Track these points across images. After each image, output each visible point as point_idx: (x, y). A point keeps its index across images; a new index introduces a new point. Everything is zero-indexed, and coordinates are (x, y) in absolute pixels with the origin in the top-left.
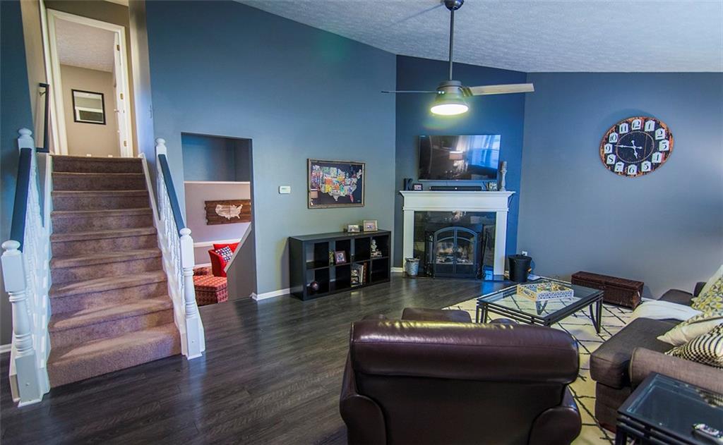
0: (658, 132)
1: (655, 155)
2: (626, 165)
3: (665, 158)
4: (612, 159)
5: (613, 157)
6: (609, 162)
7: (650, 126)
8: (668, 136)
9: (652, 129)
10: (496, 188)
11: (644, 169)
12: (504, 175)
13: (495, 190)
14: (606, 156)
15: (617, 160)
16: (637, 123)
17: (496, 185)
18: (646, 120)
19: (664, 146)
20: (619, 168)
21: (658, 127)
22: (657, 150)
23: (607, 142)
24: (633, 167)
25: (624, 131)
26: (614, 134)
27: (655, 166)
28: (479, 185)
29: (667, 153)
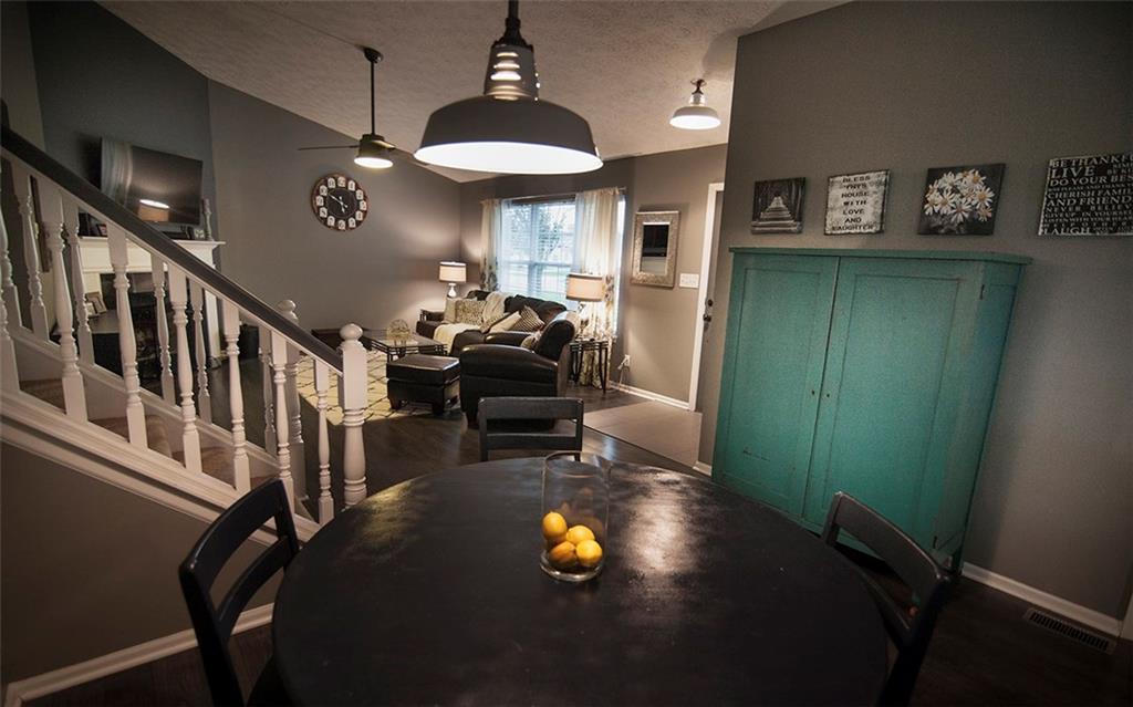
0: (358, 192)
1: (358, 213)
2: (336, 221)
3: (364, 217)
4: (324, 212)
5: (325, 210)
6: (322, 215)
7: (352, 186)
8: (365, 198)
9: (353, 189)
10: (203, 236)
11: (351, 225)
12: (208, 217)
13: (202, 240)
14: (319, 207)
15: (329, 215)
16: (342, 180)
17: (202, 231)
18: (348, 180)
19: (363, 206)
20: (331, 221)
21: (357, 187)
22: (358, 209)
23: (318, 194)
24: (342, 222)
25: (332, 186)
26: (323, 187)
27: (358, 223)
28: (179, 230)
29: (365, 212)
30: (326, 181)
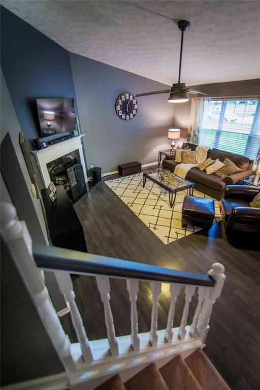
0: (134, 100)
1: (134, 111)
2: (126, 116)
3: (136, 112)
5: (121, 111)
6: (120, 114)
8: (137, 103)
9: (132, 99)
10: (77, 134)
11: (131, 117)
12: (78, 125)
13: (77, 136)
14: (119, 111)
15: (123, 114)
16: (127, 95)
17: (77, 132)
18: (130, 95)
19: (136, 107)
20: (123, 117)
21: (134, 98)
22: (134, 109)
23: (118, 105)
24: (128, 116)
25: (123, 100)
26: (120, 101)
27: (134, 115)
28: (69, 134)
29: (137, 110)
30: (121, 97)
